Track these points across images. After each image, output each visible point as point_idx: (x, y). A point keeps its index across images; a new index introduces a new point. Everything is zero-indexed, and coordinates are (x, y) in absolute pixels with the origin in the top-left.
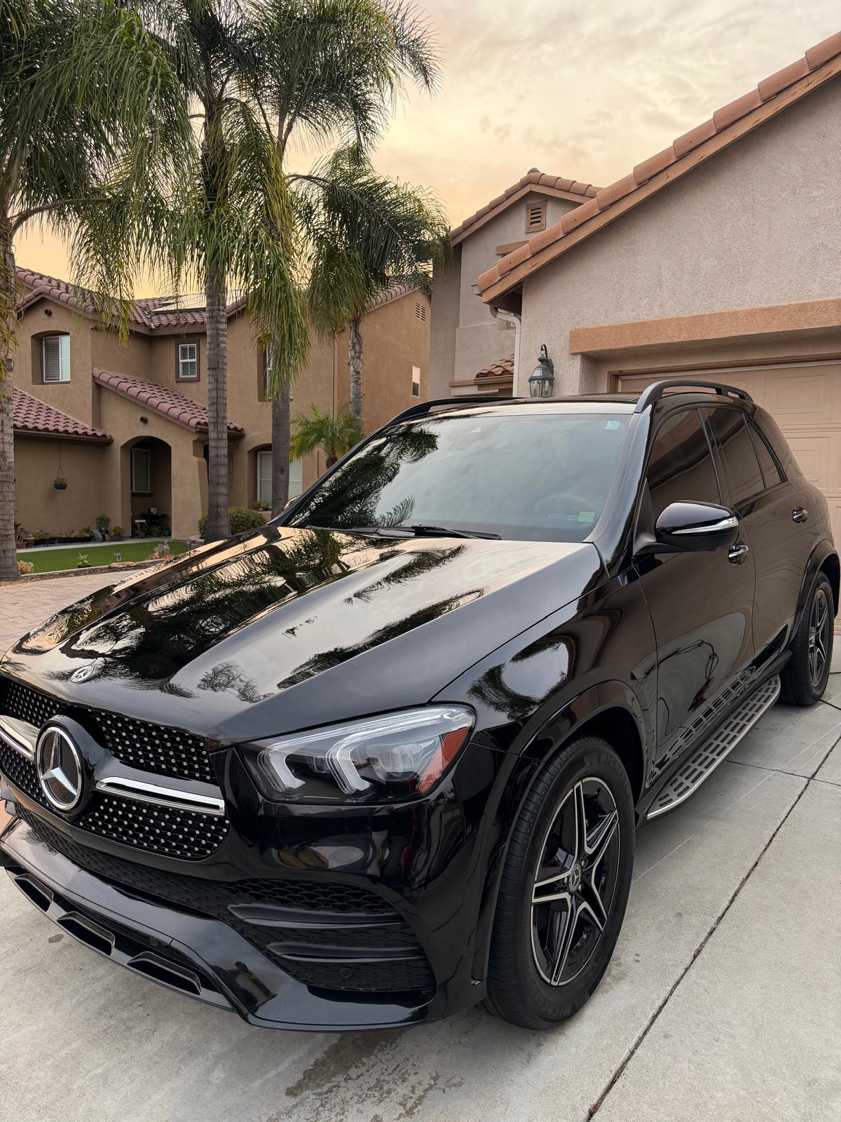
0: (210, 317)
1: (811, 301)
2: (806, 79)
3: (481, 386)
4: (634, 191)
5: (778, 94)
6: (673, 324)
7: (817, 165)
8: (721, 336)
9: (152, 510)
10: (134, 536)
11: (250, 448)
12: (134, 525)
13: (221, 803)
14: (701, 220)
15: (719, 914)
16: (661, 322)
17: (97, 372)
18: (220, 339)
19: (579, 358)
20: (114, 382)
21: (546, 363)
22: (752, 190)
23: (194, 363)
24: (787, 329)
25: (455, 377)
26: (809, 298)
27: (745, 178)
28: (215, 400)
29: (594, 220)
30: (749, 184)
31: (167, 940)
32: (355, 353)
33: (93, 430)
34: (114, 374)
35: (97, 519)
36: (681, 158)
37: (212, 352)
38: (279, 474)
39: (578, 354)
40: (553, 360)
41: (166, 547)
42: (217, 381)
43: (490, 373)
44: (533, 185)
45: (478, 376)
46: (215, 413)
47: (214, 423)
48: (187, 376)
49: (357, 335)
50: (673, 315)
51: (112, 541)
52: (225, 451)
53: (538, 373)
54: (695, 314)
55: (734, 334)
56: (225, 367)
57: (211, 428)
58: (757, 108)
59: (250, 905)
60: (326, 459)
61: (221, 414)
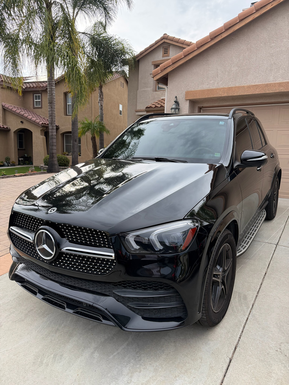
0: (49, 84)
1: (270, 83)
2: (271, 3)
3: (147, 112)
4: (210, 41)
5: (261, 8)
6: (222, 90)
7: (273, 34)
8: (238, 95)
9: (25, 155)
10: (19, 164)
11: (61, 133)
12: (19, 161)
13: (113, 255)
14: (232, 53)
15: (258, 291)
16: (217, 89)
17: (4, 104)
18: (53, 92)
19: (188, 101)
20: (11, 108)
21: (177, 102)
22: (251, 43)
23: (40, 101)
24: (261, 93)
25: (137, 108)
26: (269, 82)
27: (248, 38)
28: (51, 114)
29: (195, 52)
30: (249, 40)
31: (91, 304)
32: (101, 98)
33: (3, 126)
34: (10, 105)
35: (5, 158)
36: (227, 30)
37: (50, 97)
38: (75, 142)
39: (188, 100)
40: (179, 102)
41: (33, 168)
42: (52, 108)
43: (151, 107)
44: (165, 40)
45: (146, 108)
46: (51, 119)
47: (51, 123)
48: (37, 106)
49: (101, 92)
50: (222, 87)
51: (11, 166)
52: (55, 133)
53: (174, 106)
54: (230, 86)
55: (243, 94)
56: (55, 102)
57: (50, 125)
58: (254, 13)
59: (122, 290)
60: (91, 137)
61: (53, 120)
